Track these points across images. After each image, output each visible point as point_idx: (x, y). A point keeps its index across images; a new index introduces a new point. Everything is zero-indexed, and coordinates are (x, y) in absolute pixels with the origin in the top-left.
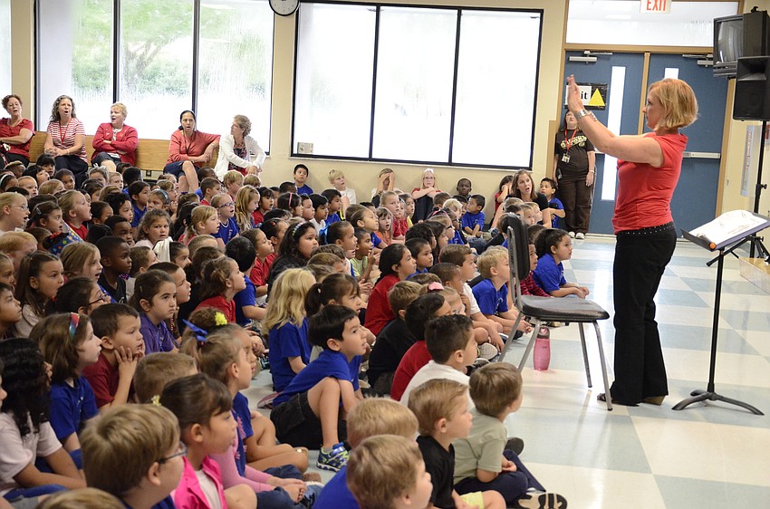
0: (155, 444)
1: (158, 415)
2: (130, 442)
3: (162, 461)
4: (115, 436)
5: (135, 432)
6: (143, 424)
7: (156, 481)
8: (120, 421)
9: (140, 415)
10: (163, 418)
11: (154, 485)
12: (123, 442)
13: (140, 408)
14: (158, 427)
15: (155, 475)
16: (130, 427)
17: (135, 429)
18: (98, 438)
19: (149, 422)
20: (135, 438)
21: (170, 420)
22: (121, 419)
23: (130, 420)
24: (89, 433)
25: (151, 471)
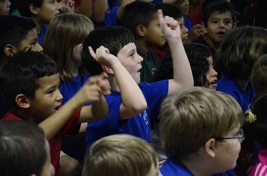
0: (214, 123)
1: (224, 101)
2: (194, 116)
3: (219, 139)
4: (183, 108)
5: (200, 110)
6: (208, 105)
7: (212, 154)
8: (191, 98)
9: (209, 98)
10: (227, 105)
11: (209, 156)
12: (189, 115)
13: (211, 92)
14: (221, 110)
15: (211, 148)
16: (197, 105)
17: (201, 107)
18: (173, 107)
19: (214, 105)
20: (199, 115)
21: (234, 108)
22: (192, 97)
23: (199, 100)
24: (169, 102)
25: (208, 143)
